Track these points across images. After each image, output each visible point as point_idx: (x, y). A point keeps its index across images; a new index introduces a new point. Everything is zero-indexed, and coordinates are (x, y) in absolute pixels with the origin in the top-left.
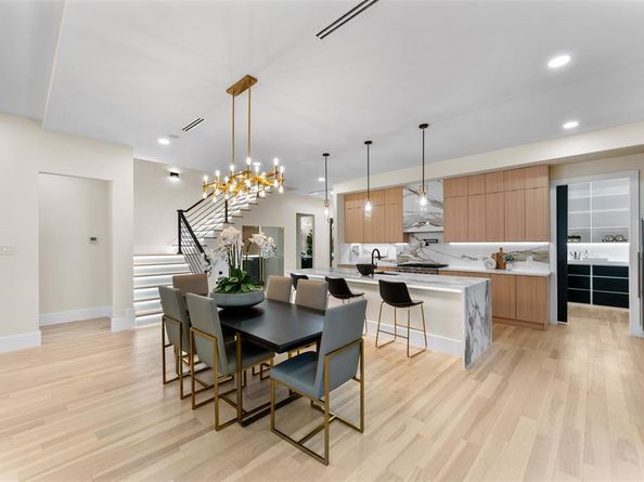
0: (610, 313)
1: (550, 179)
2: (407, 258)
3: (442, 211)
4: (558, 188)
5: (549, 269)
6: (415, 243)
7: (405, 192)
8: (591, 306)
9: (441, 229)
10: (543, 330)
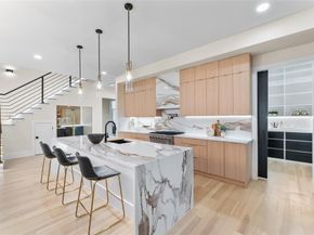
0: (297, 166)
1: (251, 66)
2: (160, 127)
3: (178, 93)
4: (259, 73)
5: (251, 137)
6: (165, 116)
7: (157, 80)
8: (284, 161)
9: (178, 106)
10: (244, 187)
